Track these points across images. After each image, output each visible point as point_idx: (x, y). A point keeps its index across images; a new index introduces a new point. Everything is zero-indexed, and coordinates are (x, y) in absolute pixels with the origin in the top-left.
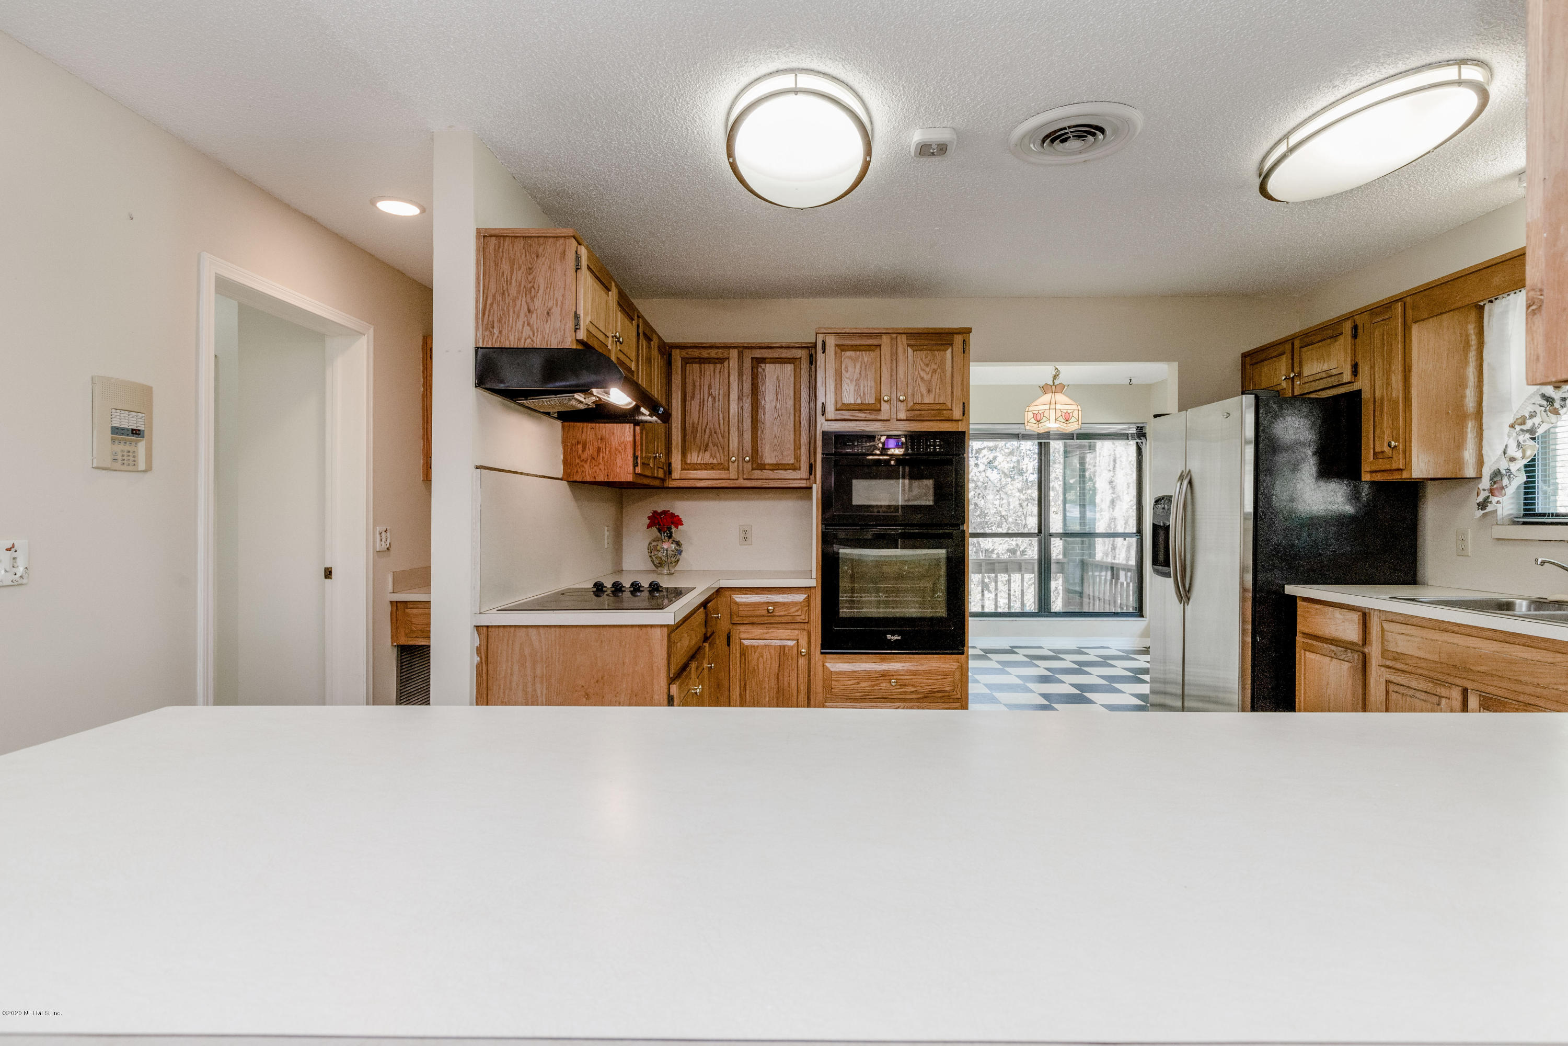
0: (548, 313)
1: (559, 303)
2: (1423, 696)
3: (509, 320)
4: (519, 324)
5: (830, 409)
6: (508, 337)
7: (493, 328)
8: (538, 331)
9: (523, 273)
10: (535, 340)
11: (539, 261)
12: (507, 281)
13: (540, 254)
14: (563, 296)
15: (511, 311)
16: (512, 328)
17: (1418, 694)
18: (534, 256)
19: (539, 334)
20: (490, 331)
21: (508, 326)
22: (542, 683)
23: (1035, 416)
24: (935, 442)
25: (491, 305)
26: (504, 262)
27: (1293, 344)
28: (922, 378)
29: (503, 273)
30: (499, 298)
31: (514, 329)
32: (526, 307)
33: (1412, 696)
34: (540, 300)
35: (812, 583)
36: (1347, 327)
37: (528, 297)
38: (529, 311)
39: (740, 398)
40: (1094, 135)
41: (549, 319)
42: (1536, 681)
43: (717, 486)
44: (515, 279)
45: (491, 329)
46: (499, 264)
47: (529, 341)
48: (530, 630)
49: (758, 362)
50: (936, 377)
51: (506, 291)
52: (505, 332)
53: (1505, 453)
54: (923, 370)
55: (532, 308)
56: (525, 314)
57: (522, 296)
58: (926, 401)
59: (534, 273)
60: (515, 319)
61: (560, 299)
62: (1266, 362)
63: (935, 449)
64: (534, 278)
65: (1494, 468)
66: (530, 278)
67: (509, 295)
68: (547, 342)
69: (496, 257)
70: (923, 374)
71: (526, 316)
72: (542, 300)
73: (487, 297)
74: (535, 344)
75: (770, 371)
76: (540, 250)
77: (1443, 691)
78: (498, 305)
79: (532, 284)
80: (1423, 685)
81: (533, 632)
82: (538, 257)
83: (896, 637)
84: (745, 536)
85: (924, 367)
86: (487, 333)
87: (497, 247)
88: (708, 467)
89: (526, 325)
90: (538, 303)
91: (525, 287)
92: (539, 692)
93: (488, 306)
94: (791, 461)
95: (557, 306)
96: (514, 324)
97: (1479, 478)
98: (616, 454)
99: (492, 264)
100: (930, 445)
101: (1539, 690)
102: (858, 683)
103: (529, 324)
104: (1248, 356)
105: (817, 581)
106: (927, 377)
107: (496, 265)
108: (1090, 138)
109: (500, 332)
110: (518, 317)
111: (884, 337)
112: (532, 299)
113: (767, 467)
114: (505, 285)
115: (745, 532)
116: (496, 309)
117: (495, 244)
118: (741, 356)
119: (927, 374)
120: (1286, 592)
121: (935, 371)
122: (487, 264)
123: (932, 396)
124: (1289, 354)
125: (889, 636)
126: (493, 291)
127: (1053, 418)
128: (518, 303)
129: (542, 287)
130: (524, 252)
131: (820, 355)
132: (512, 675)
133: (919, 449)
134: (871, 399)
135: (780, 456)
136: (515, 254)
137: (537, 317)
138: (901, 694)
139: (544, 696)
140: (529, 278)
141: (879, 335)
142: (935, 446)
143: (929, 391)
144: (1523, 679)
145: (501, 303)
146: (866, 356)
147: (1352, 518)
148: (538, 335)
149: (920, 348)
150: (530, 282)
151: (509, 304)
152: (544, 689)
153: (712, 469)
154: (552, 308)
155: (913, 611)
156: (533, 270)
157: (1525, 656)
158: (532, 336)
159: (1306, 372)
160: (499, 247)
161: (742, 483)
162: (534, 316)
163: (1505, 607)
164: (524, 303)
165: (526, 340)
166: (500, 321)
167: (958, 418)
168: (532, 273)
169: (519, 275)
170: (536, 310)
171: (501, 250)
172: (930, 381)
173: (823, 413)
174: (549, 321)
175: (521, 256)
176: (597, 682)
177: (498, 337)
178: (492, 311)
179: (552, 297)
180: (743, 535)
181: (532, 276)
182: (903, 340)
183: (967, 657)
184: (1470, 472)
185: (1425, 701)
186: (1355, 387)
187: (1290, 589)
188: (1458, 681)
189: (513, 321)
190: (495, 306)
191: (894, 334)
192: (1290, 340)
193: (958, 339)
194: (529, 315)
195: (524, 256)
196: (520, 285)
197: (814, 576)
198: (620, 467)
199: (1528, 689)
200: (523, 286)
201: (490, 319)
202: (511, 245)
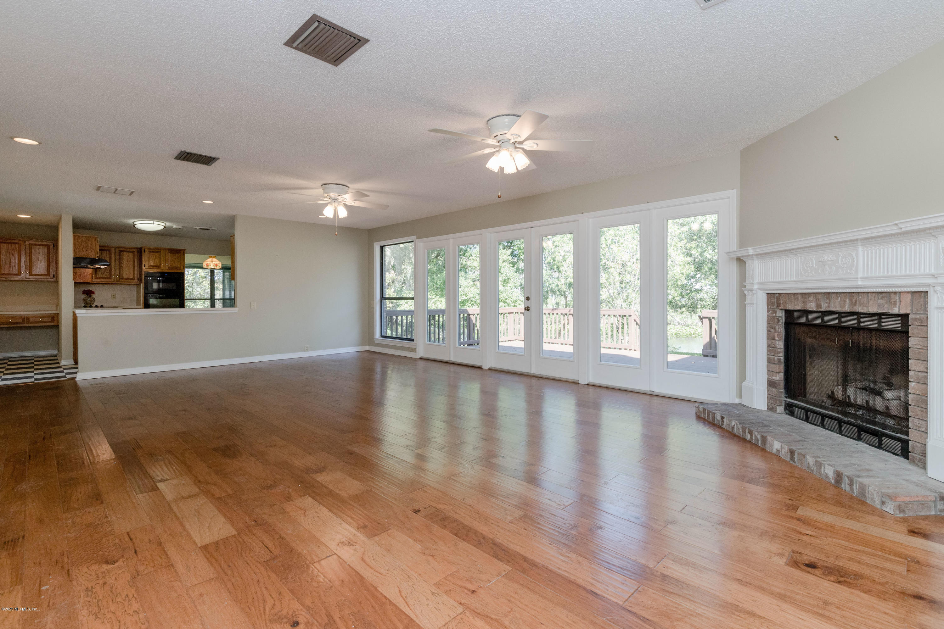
5: (147, 266)
6: (81, 255)
14: (95, 248)
15: (82, 251)
19: (89, 255)
21: (81, 253)
23: (207, 264)
28: (172, 260)
39: (115, 261)
41: (91, 252)
43: (107, 283)
49: (121, 252)
50: (176, 260)
57: (84, 248)
58: (174, 265)
71: (85, 251)
75: (125, 255)
85: (173, 258)
94: (132, 277)
95: (93, 250)
96: (83, 253)
103: (86, 253)
109: (79, 254)
112: (87, 248)
113: (124, 279)
115: (114, 296)
118: (115, 250)
121: (176, 258)
127: (212, 265)
131: (143, 254)
134: (158, 264)
135: (129, 276)
141: (161, 250)
143: (175, 263)
146: (157, 254)
149: (172, 253)
153: (105, 279)
161: (116, 282)
162: (88, 251)
166: (79, 252)
167: (182, 269)
169: (83, 243)
172: (174, 261)
173: (144, 267)
179: (92, 248)
182: (167, 251)
191: (165, 249)
193: (182, 252)
196: (84, 246)
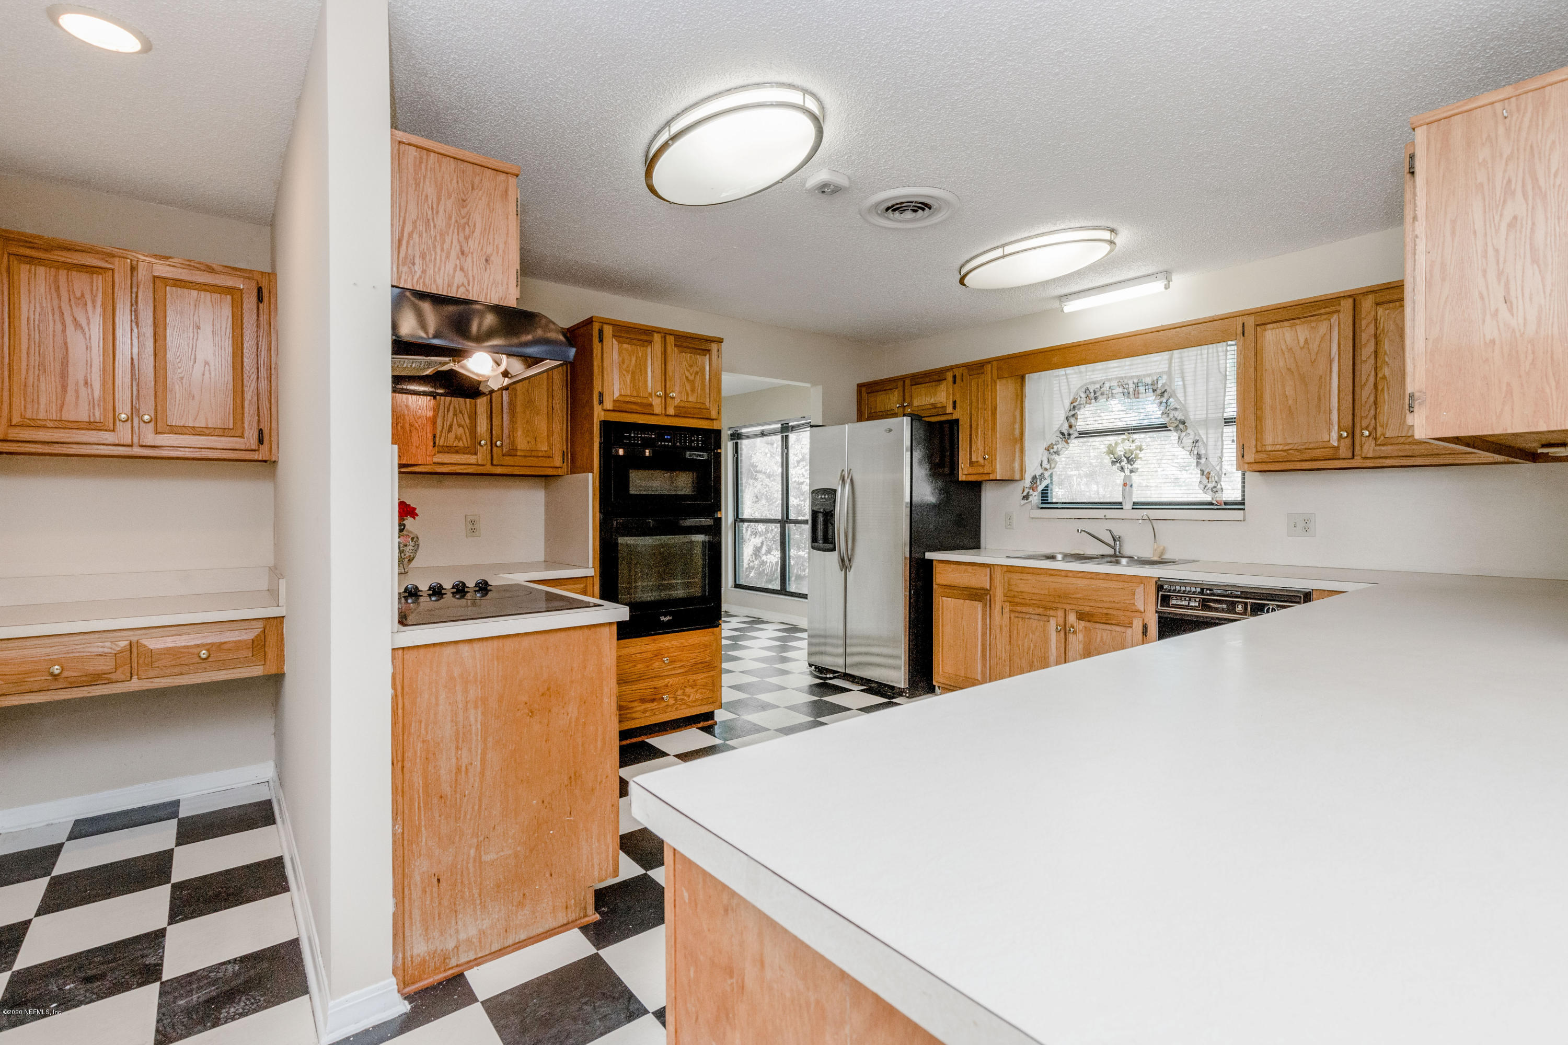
0: (487, 261)
1: (501, 252)
2: (1037, 617)
3: (435, 259)
4: (450, 267)
5: (608, 398)
6: (435, 281)
7: (414, 264)
8: (474, 279)
9: (453, 203)
10: (471, 291)
11: (476, 192)
12: (432, 208)
13: (475, 187)
14: (505, 243)
15: (438, 250)
16: (439, 269)
17: (1032, 616)
18: (469, 185)
19: (476, 283)
20: (410, 268)
21: (434, 266)
22: (476, 707)
24: (698, 438)
25: (411, 235)
26: (428, 183)
27: (904, 382)
28: (687, 378)
29: (427, 196)
30: (421, 226)
31: (442, 271)
32: (458, 247)
33: (1029, 618)
34: (477, 242)
35: (590, 572)
36: (949, 375)
37: (461, 235)
38: (463, 253)
40: (923, 209)
41: (488, 266)
42: (1112, 599)
43: (460, 471)
44: (443, 208)
45: (411, 265)
46: (421, 185)
47: (462, 290)
48: (461, 646)
50: (698, 377)
51: (431, 220)
52: (430, 272)
53: (1041, 465)
54: (688, 371)
55: (466, 250)
56: (458, 255)
57: (453, 232)
58: (690, 399)
59: (468, 207)
60: (443, 259)
61: (501, 246)
62: (880, 393)
63: (698, 444)
64: (468, 213)
65: (1033, 474)
66: (464, 211)
67: (435, 226)
68: (486, 295)
69: (416, 173)
70: (687, 374)
71: (458, 258)
72: (479, 243)
73: (404, 222)
74: (471, 295)
76: (477, 180)
77: (1052, 613)
78: (420, 236)
79: (465, 220)
80: (1038, 611)
81: (465, 649)
82: (473, 189)
83: (668, 618)
84: (473, 527)
85: (689, 368)
86: (405, 269)
87: (417, 163)
88: (452, 450)
89: (458, 269)
90: (473, 244)
91: (456, 221)
92: (472, 719)
93: (406, 234)
94: (545, 448)
95: (498, 253)
96: (443, 265)
97: (1022, 479)
98: (411, 431)
99: (412, 181)
100: (694, 440)
101: (1114, 604)
102: (635, 666)
103: (462, 269)
104: (864, 386)
105: (595, 570)
106: (691, 378)
107: (417, 185)
108: (920, 211)
109: (424, 272)
110: (448, 257)
111: (655, 335)
112: (467, 239)
113: (519, 453)
114: (430, 213)
115: (473, 522)
116: (417, 240)
117: (415, 157)
119: (691, 375)
120: (926, 558)
121: (697, 373)
122: (405, 179)
123: (695, 395)
124: (901, 388)
125: (662, 618)
126: (414, 216)
128: (448, 239)
129: (478, 226)
130: (455, 177)
131: (597, 345)
132: (437, 704)
133: (685, 442)
134: (644, 393)
135: (533, 442)
136: (443, 177)
137: (473, 262)
138: (671, 669)
139: (479, 724)
140: (462, 212)
141: (651, 332)
142: (698, 440)
143: (693, 390)
144: (1104, 599)
145: (424, 235)
146: (640, 351)
147: (934, 506)
148: (474, 283)
149: (685, 349)
150: (463, 218)
151: (435, 237)
152: (480, 714)
153: (457, 452)
154: (492, 255)
155: (679, 593)
156: (467, 202)
157: (1105, 585)
158: (466, 285)
159: (916, 403)
160: (421, 163)
161: (489, 469)
162: (469, 259)
163: (1052, 557)
164: (455, 242)
165: (458, 287)
166: (423, 257)
167: (714, 417)
168: (466, 207)
169: (448, 204)
170: (472, 253)
171: (423, 166)
172: (693, 381)
173: (601, 402)
174: (488, 270)
175: (451, 183)
176: (543, 695)
177: (420, 277)
178: (411, 242)
179: (491, 241)
180: (469, 526)
181: (466, 210)
182: (671, 340)
183: (721, 629)
184: (1017, 477)
185: (1039, 620)
186: (955, 417)
187: (929, 555)
188: (1059, 605)
189: (441, 261)
190: (415, 236)
191: (663, 333)
192: (903, 379)
193: (714, 347)
194: (462, 259)
195: (455, 181)
196: (450, 218)
197: (591, 565)
198: (416, 447)
199: (1106, 605)
200: (453, 220)
201: (410, 252)
202: (437, 165)
